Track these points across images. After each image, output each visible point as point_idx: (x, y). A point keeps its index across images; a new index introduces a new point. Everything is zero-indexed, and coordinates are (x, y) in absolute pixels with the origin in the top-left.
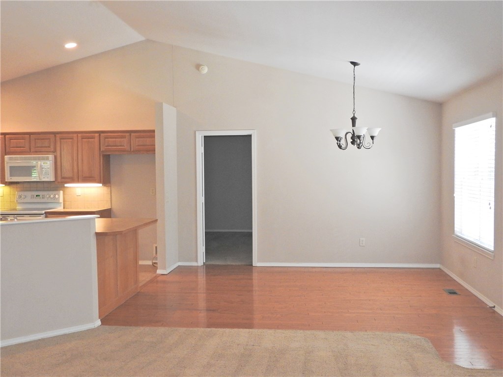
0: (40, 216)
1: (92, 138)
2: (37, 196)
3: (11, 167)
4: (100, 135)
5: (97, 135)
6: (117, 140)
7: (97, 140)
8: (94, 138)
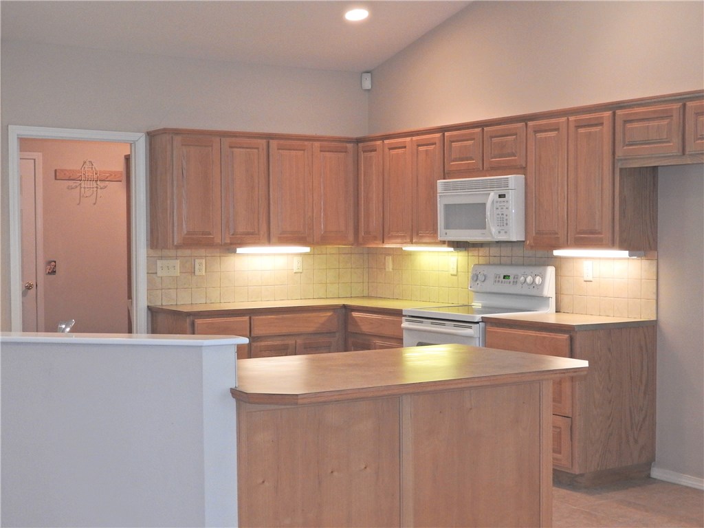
0: (470, 328)
1: (596, 125)
2: (504, 277)
3: (447, 207)
4: (614, 114)
5: (607, 114)
6: (652, 124)
7: (607, 128)
8: (602, 124)
